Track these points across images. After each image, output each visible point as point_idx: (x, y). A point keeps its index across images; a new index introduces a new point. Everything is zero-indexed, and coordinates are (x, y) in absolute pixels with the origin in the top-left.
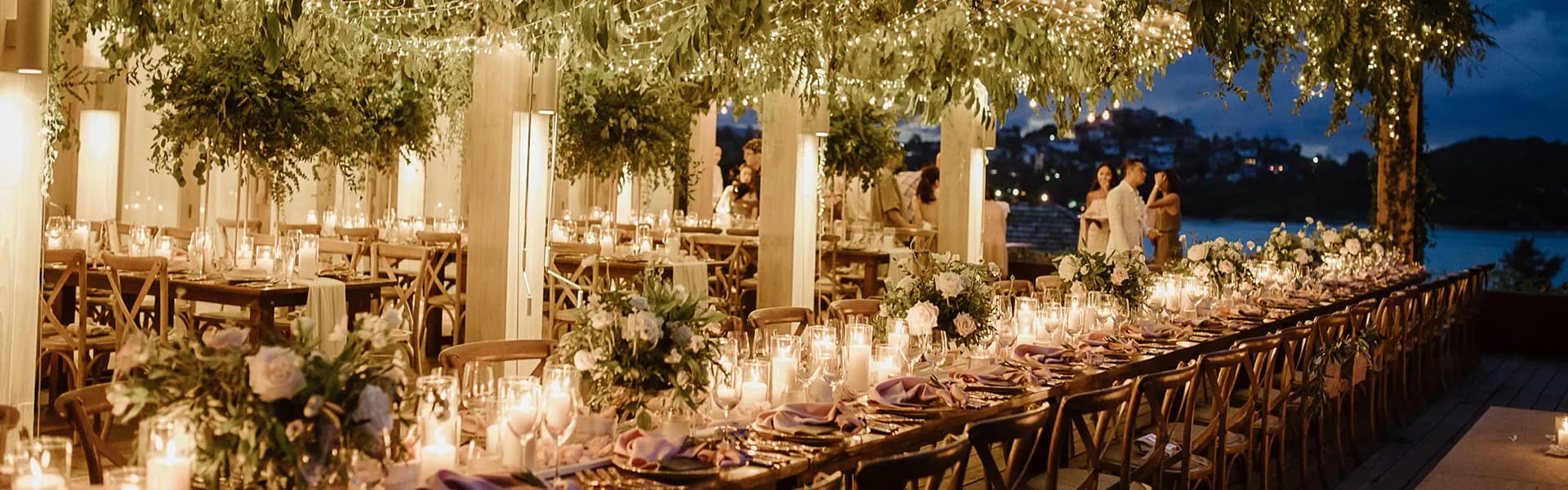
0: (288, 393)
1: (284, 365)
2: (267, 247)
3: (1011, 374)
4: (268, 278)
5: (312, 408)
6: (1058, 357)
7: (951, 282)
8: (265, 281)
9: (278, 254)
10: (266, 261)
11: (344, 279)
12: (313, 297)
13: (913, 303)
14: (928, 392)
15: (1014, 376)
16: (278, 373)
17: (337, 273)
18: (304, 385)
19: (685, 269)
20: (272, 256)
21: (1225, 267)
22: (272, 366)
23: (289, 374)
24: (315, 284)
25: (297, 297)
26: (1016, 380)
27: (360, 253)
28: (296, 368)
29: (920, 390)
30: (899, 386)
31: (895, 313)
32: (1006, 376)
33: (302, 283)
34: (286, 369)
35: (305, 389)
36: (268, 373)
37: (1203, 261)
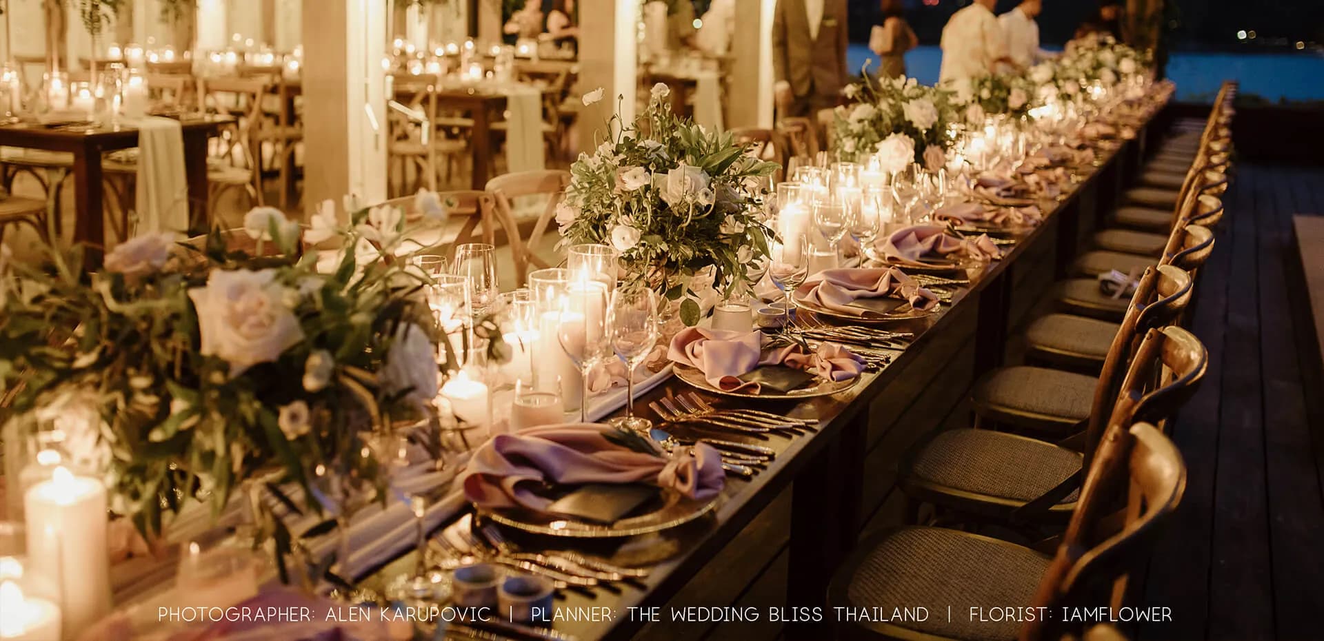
0: (271, 354)
1: (261, 304)
2: (84, 84)
3: (993, 214)
4: (90, 119)
5: (318, 376)
6: (1008, 189)
7: (924, 111)
8: (86, 123)
9: (100, 92)
10: (85, 98)
11: (176, 117)
12: (145, 139)
13: (882, 137)
14: (947, 244)
15: (996, 216)
16: (252, 319)
17: (167, 112)
18: (300, 336)
19: (519, 99)
20: (93, 94)
21: (1070, 88)
22: (240, 306)
23: (272, 318)
24: (148, 125)
25: (130, 139)
26: (999, 220)
27: (186, 88)
28: (286, 308)
29: (938, 241)
30: (912, 236)
31: (864, 147)
32: (988, 216)
33: (131, 124)
34: (265, 309)
35: (302, 343)
36: (236, 321)
37: (1049, 82)
